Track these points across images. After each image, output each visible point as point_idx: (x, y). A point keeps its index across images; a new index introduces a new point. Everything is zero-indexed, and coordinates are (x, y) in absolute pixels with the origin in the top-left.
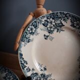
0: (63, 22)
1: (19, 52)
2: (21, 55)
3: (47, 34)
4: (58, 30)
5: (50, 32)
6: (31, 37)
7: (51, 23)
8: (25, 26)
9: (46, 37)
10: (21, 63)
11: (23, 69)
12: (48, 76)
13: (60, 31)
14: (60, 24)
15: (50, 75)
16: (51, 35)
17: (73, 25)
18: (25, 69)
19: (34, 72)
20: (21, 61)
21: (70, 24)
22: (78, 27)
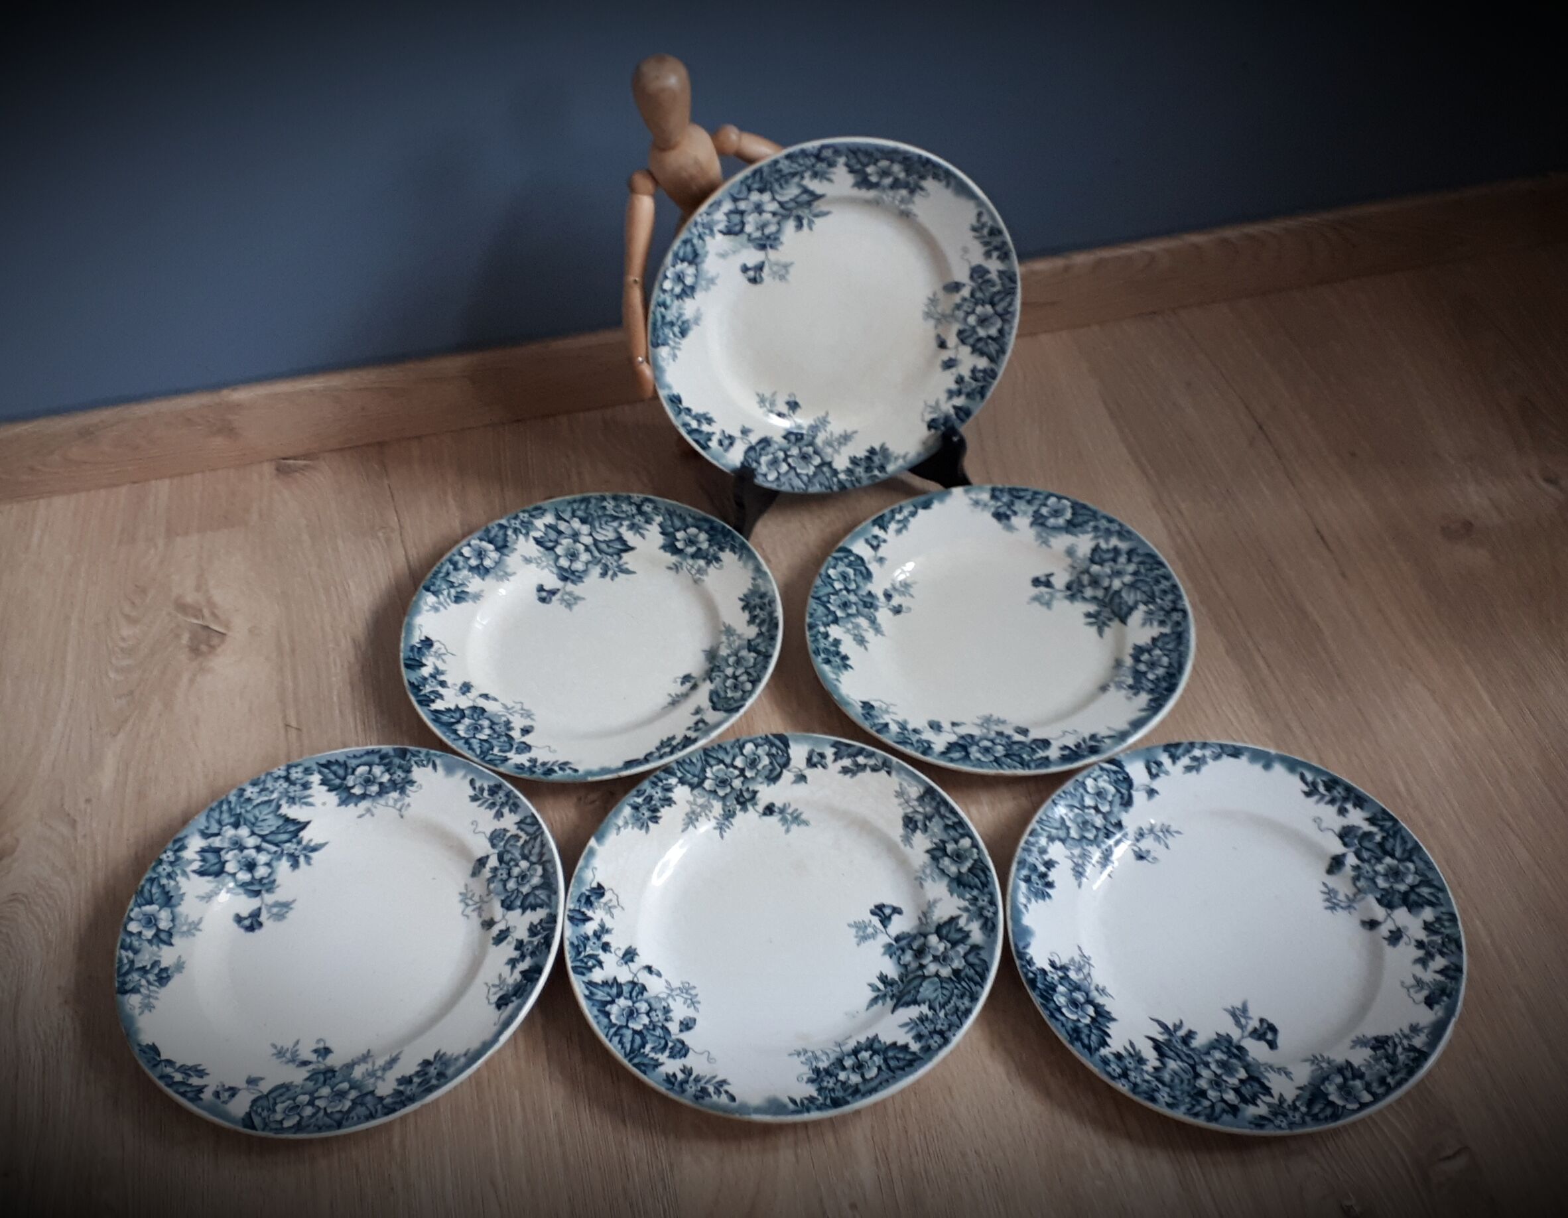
0: (815, 186)
1: (663, 394)
2: (676, 400)
3: (753, 257)
4: (799, 220)
5: (766, 242)
6: (689, 308)
7: (759, 208)
8: (635, 273)
9: (754, 275)
10: (691, 432)
11: (705, 447)
12: (814, 429)
13: (811, 223)
14: (805, 197)
15: (823, 422)
16: (772, 255)
17: (864, 182)
18: (713, 444)
19: (754, 439)
20: (685, 425)
21: (850, 179)
22: (888, 181)
